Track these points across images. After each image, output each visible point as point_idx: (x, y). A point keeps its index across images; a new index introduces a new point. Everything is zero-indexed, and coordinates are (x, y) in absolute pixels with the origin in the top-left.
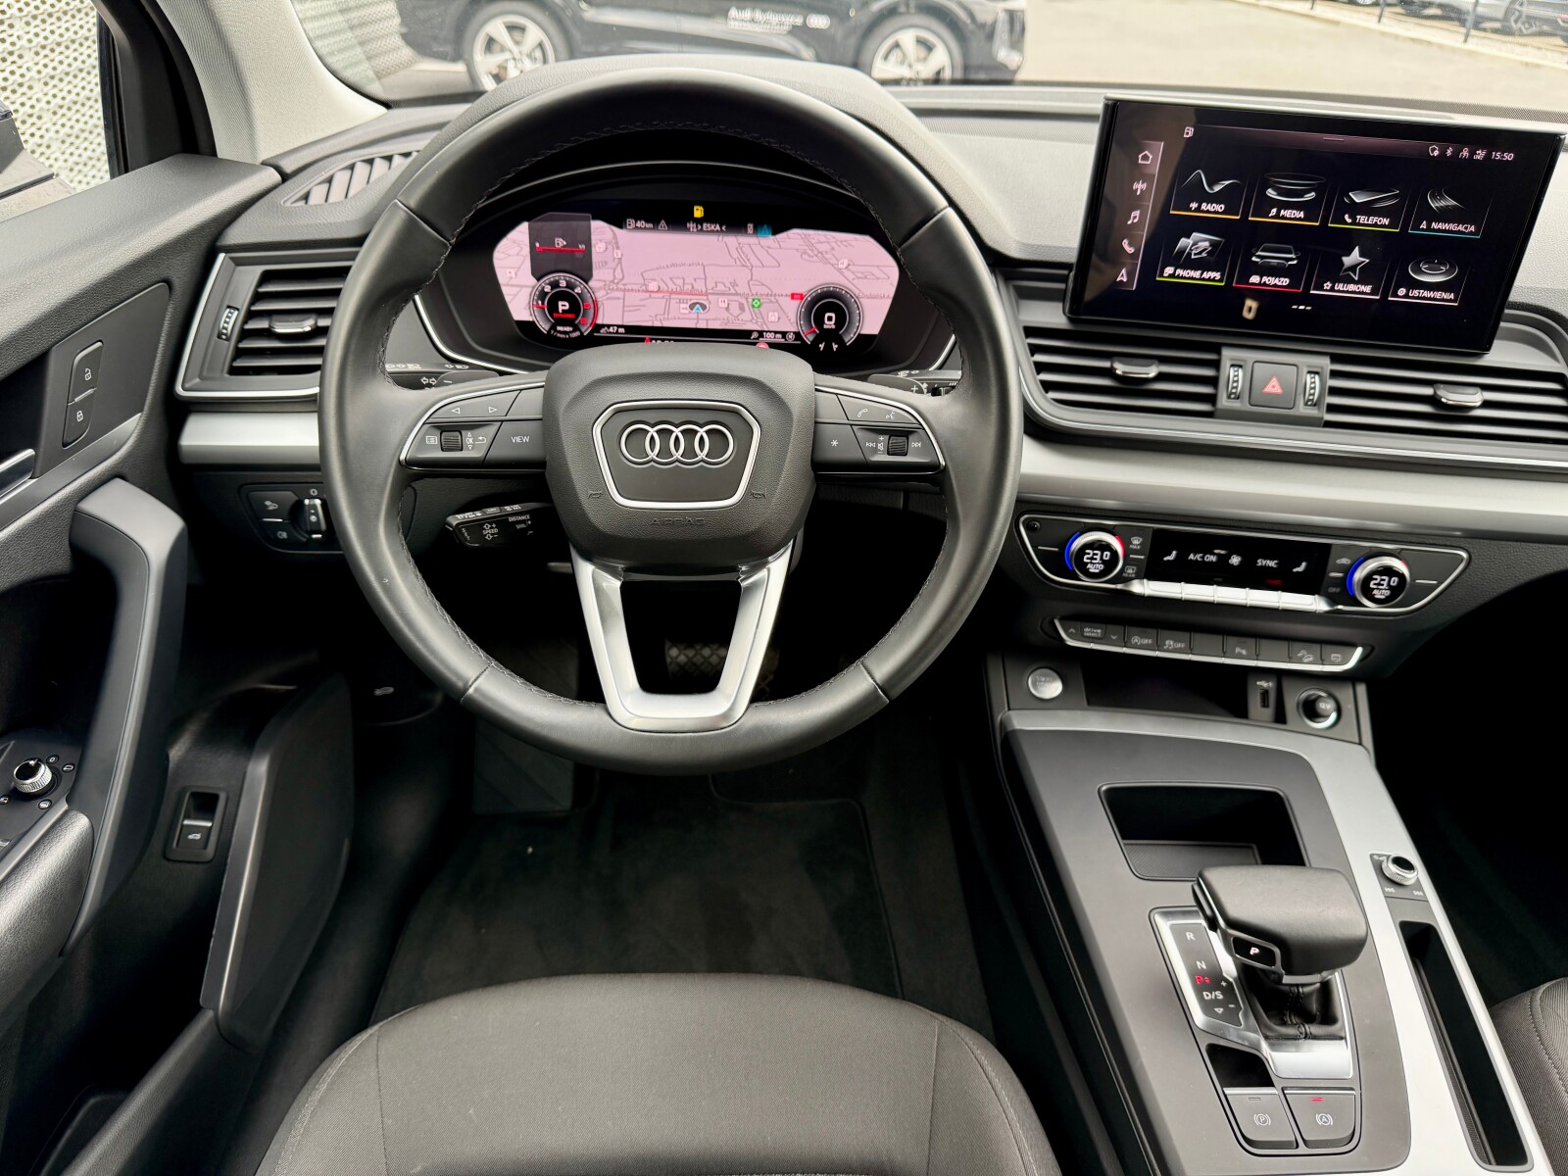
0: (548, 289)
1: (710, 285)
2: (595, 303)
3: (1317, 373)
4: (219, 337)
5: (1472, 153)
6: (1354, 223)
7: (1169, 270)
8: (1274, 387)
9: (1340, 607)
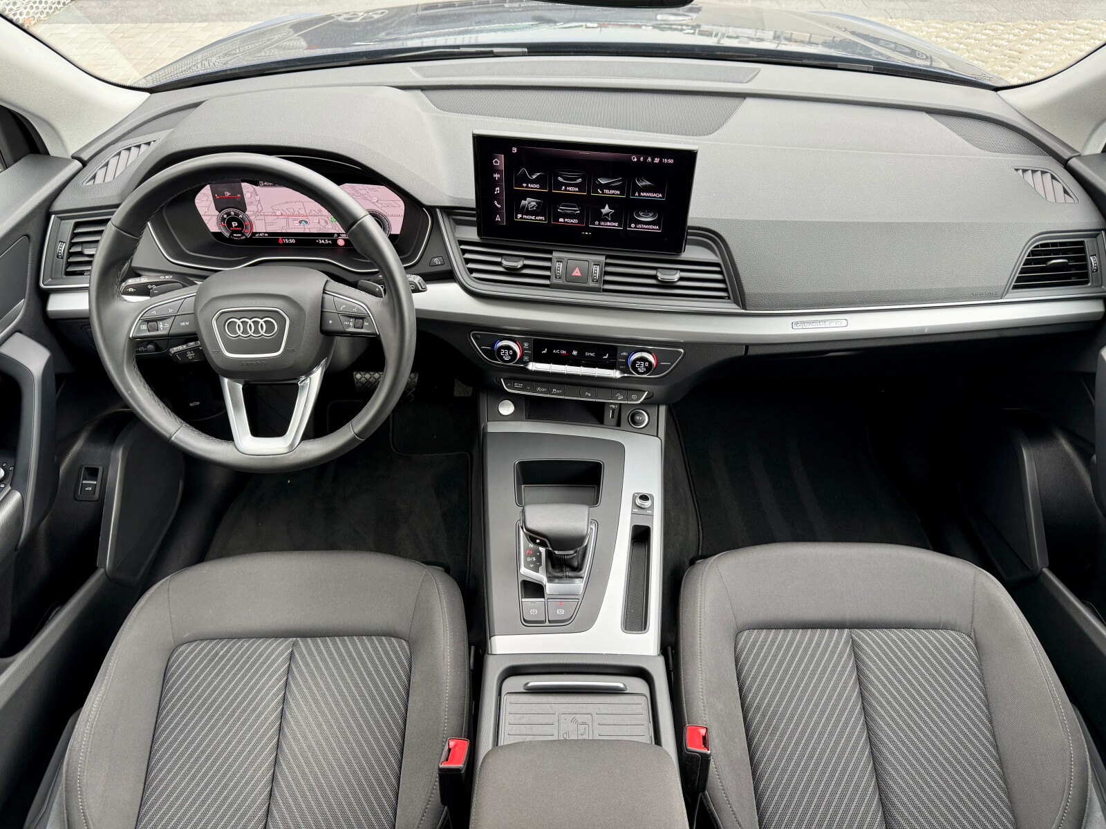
0: (225, 216)
1: (308, 212)
2: (250, 222)
3: (597, 265)
4: (58, 257)
5: (653, 160)
6: (603, 193)
7: (519, 216)
8: (577, 273)
9: (626, 375)
